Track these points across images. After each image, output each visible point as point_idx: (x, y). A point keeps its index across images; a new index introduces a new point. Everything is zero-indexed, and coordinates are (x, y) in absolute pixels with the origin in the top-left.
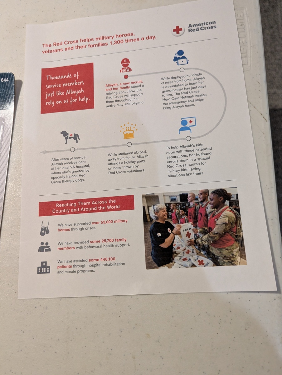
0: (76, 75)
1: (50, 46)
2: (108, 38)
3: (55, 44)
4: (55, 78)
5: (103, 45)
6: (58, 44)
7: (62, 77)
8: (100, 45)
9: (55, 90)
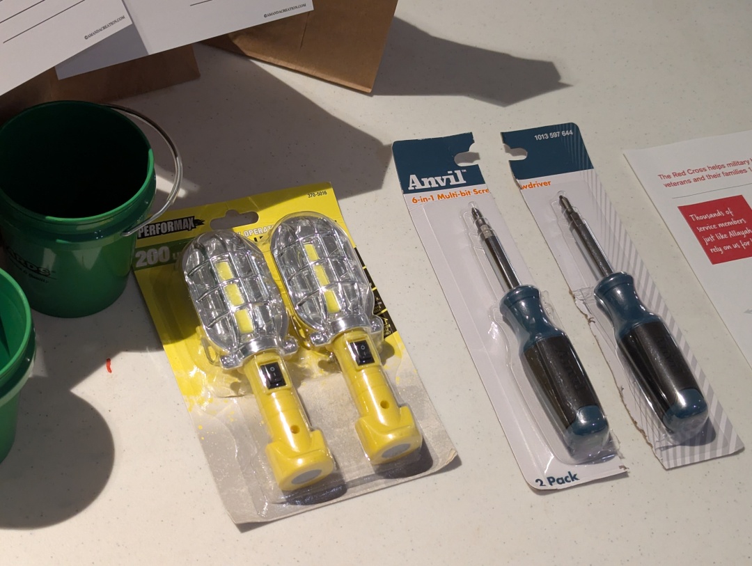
0: (729, 212)
1: (669, 177)
2: (742, 163)
3: (675, 175)
4: (702, 218)
5: (741, 172)
6: (679, 175)
7: (711, 216)
8: (736, 172)
9: (713, 232)
